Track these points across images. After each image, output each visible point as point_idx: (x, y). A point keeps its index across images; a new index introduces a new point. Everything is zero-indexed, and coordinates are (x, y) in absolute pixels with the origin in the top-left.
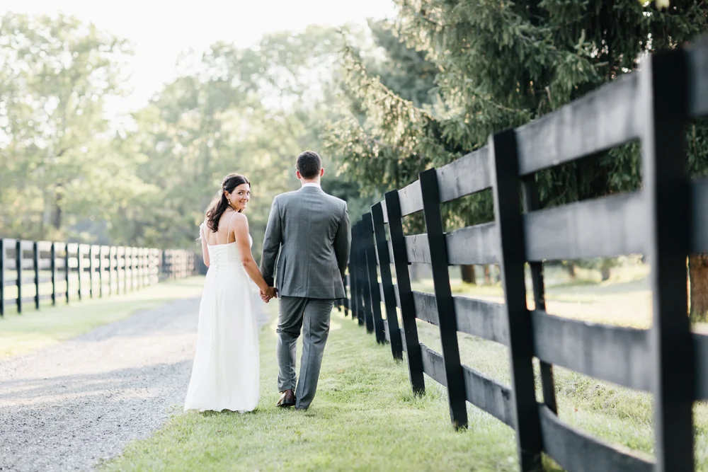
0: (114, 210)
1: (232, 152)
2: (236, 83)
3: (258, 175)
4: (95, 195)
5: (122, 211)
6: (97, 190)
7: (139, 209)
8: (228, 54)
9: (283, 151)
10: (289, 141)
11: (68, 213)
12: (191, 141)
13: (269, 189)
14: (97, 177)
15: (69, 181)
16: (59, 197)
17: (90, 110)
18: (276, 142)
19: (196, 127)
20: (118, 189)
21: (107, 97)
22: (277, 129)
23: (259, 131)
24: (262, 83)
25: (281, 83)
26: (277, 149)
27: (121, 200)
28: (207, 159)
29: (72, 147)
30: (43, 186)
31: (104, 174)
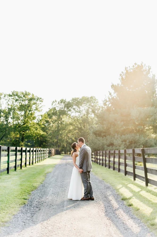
0: (36, 138)
1: (64, 125)
2: (66, 109)
3: (69, 131)
4: (32, 134)
5: (38, 138)
6: (32, 133)
7: (42, 138)
8: (64, 103)
9: (76, 125)
10: (78, 123)
11: (25, 138)
12: (55, 122)
13: (72, 134)
14: (32, 130)
15: (26, 131)
16: (23, 134)
17: (32, 114)
18: (74, 123)
19: (56, 119)
20: (37, 133)
21: (35, 112)
22: (75, 120)
23: (70, 121)
24: (72, 109)
25: (76, 110)
26: (74, 125)
27: (38, 136)
28: (59, 127)
29: (27, 123)
30: (19, 132)
31: (34, 129)
